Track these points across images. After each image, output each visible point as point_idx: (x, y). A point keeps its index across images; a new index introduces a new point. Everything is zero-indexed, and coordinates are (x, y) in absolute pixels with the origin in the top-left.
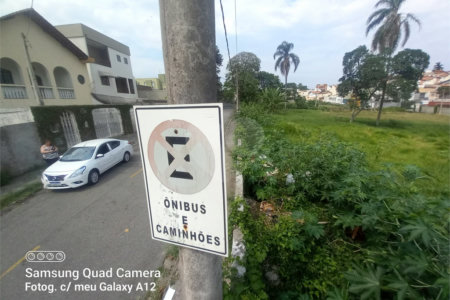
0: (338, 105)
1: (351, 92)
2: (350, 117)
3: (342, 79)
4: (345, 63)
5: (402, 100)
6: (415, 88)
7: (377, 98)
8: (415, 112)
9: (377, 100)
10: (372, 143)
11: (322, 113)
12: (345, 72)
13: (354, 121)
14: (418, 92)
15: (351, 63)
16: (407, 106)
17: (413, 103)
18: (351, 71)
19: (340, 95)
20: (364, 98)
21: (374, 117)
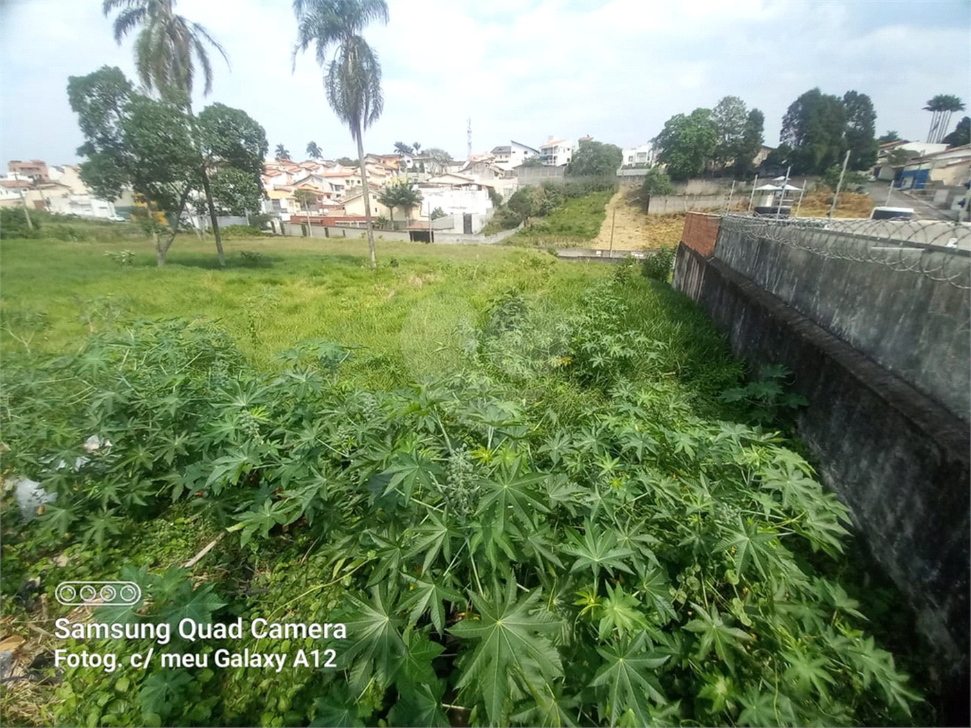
0: (108, 223)
1: (128, 189)
2: (153, 253)
3: (86, 149)
4: (76, 103)
5: (248, 212)
6: (261, 191)
7: (199, 205)
8: (275, 234)
9: (201, 211)
10: (230, 306)
11: (62, 246)
12: (88, 130)
13: (169, 262)
14: (267, 198)
15: (94, 108)
16: (259, 224)
17: (267, 218)
18: (105, 131)
19: (101, 194)
20: (170, 205)
21: (208, 248)
